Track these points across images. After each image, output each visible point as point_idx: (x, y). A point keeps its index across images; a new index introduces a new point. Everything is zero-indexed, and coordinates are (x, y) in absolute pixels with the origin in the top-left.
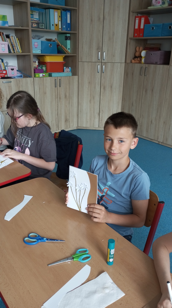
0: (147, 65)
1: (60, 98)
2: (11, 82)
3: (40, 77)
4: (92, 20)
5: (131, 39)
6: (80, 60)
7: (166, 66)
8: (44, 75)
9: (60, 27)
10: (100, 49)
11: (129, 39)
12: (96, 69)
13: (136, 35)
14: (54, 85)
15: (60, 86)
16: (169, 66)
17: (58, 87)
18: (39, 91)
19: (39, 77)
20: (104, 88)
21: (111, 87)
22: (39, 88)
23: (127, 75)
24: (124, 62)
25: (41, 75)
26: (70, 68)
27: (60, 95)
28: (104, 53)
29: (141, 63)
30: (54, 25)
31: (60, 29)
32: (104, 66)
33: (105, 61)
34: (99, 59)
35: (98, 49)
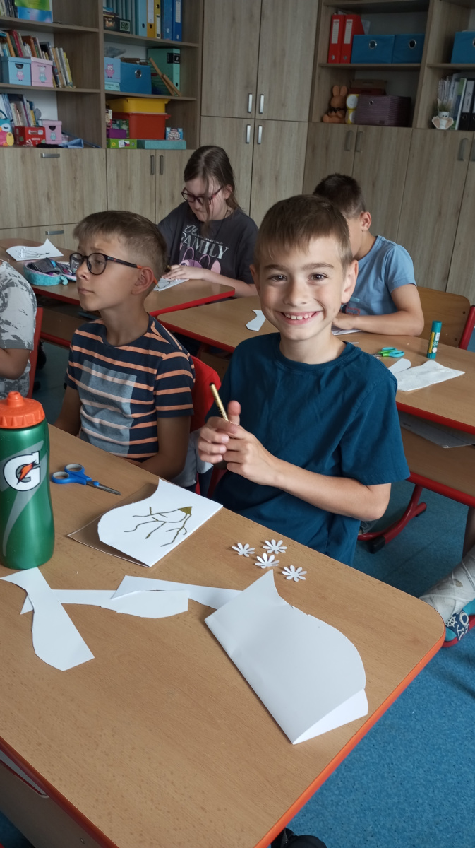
0: (361, 128)
1: (160, 202)
2: (58, 156)
3: (120, 147)
4: (234, 19)
5: (322, 67)
6: (203, 113)
7: (404, 130)
8: (128, 143)
9: (158, 31)
10: (252, 87)
11: (319, 66)
12: (243, 134)
13: (334, 58)
14: (148, 169)
15: (161, 173)
16: (411, 129)
17: (158, 174)
18: (116, 180)
19: (117, 148)
20: (260, 181)
21: (276, 179)
22: (116, 174)
23: (313, 151)
24: (306, 118)
25: (121, 143)
26: (180, 130)
27: (160, 195)
28: (262, 97)
29: (345, 123)
30: (145, 25)
31: (158, 35)
32: (261, 128)
33: (262, 117)
34: (250, 110)
35: (247, 87)
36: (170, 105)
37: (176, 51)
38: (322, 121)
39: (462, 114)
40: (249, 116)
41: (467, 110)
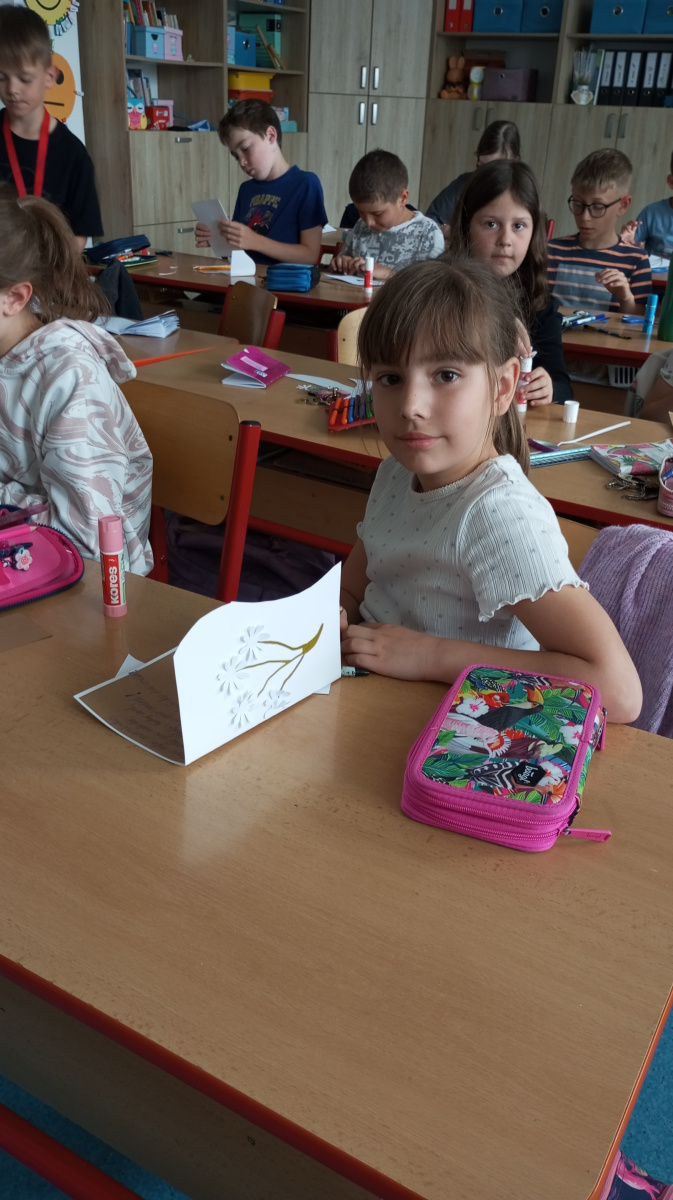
0: (492, 104)
5: (440, 36)
6: (312, 89)
7: (543, 106)
10: (365, 59)
11: (437, 35)
12: (356, 114)
13: (452, 25)
16: (551, 105)
23: (434, 131)
24: (423, 93)
26: (286, 110)
28: (377, 71)
33: (376, 93)
34: (364, 85)
35: (360, 58)
36: (276, 79)
37: (277, 17)
38: (439, 96)
39: (601, 88)
40: (362, 92)
41: (606, 83)
